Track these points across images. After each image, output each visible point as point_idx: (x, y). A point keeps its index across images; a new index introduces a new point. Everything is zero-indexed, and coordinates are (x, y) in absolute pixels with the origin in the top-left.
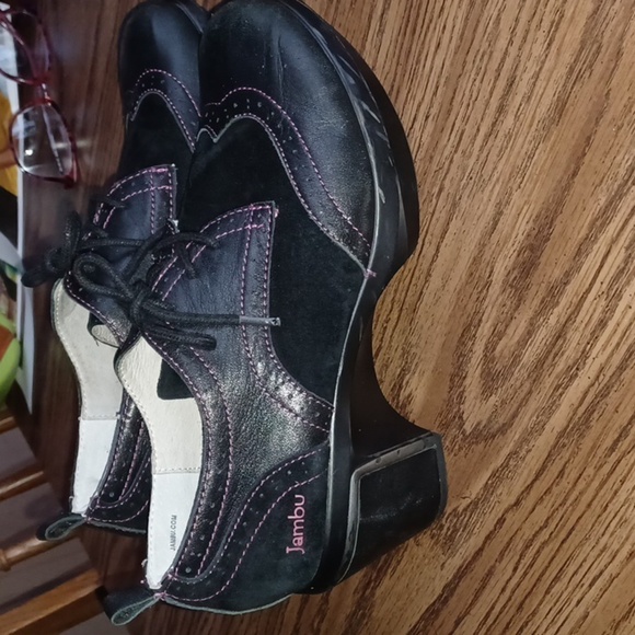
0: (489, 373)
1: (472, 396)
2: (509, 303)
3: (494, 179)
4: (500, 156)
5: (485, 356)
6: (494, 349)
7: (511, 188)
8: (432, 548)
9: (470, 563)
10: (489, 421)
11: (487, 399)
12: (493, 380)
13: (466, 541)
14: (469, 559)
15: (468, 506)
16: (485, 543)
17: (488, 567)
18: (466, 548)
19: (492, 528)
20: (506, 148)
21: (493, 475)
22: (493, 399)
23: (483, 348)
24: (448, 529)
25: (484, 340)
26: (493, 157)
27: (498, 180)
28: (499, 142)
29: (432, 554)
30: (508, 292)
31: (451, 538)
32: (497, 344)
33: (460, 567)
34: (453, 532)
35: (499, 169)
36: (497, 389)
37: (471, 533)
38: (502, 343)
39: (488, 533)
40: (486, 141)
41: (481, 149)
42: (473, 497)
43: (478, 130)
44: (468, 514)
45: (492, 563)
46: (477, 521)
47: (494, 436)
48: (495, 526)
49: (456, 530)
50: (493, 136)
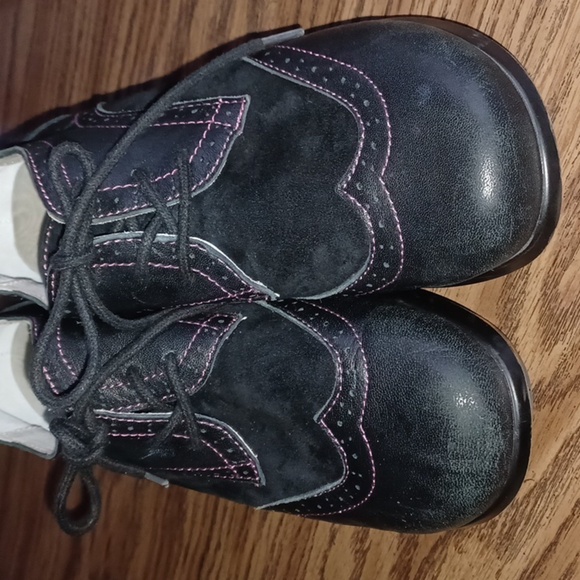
0: (552, 315)
1: (528, 349)
2: (576, 219)
3: (544, 69)
4: (550, 38)
5: (545, 294)
6: (557, 283)
7: (570, 75)
8: (482, 553)
9: (538, 564)
10: (556, 376)
11: (550, 348)
12: (557, 323)
13: (531, 536)
14: (537, 559)
15: (532, 490)
16: (558, 534)
17: (566, 565)
18: (531, 546)
19: (568, 513)
20: (560, 26)
21: (566, 444)
22: (559, 348)
23: (540, 285)
24: (504, 525)
25: (542, 275)
26: (541, 42)
27: (549, 69)
28: (547, 23)
29: (482, 561)
30: (573, 207)
31: (508, 536)
32: (561, 275)
33: (525, 572)
34: (510, 528)
35: (551, 55)
36: (564, 333)
37: (537, 526)
38: (568, 274)
39: (562, 520)
40: (529, 26)
41: (523, 38)
42: (538, 478)
43: (517, 14)
44: (532, 501)
45: (571, 560)
46: (545, 509)
47: (563, 395)
48: (573, 510)
49: (514, 525)
50: (539, 17)
